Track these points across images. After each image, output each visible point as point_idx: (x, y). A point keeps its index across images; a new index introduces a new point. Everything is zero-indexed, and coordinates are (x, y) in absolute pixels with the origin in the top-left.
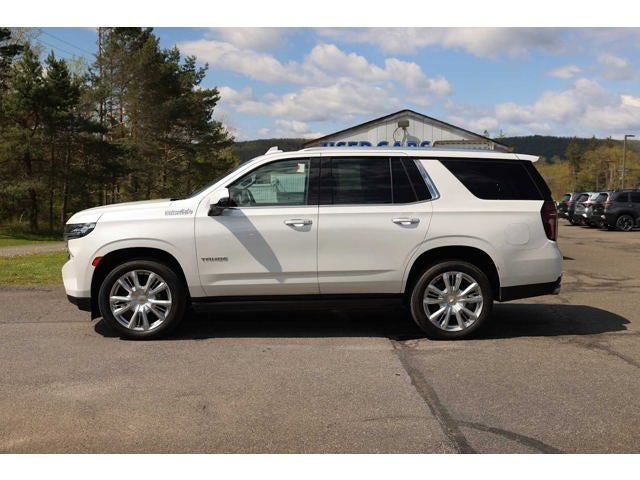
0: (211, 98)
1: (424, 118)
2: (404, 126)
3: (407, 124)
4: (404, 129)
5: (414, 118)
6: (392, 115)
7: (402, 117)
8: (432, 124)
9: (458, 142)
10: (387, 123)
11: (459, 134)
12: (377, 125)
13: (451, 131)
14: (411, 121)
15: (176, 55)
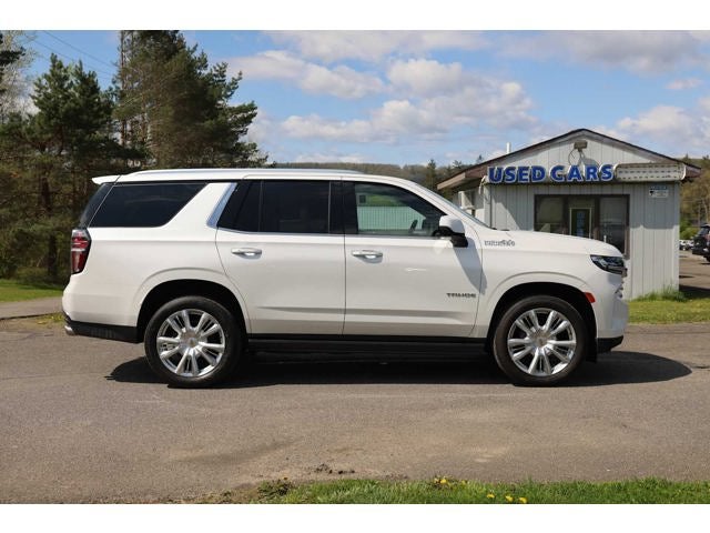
0: (247, 114)
1: (602, 138)
2: (580, 147)
3: (585, 146)
4: (580, 151)
5: (592, 138)
6: (566, 135)
7: (579, 138)
8: (613, 145)
9: (644, 165)
10: (560, 144)
11: (642, 156)
12: (549, 147)
13: (634, 152)
14: (589, 142)
15: (204, 63)
